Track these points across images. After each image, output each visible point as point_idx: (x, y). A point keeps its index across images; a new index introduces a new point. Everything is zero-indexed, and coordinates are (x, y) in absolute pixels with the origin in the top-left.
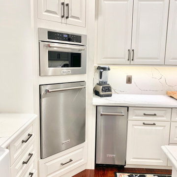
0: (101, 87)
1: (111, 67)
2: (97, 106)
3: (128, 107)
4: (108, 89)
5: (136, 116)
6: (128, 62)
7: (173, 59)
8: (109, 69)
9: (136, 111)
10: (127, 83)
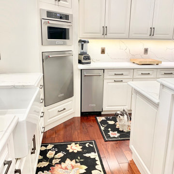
0: (83, 56)
1: (89, 40)
2: (81, 70)
3: (104, 70)
4: (88, 58)
5: (110, 75)
6: (103, 36)
7: (135, 34)
8: (88, 42)
9: (110, 72)
10: (102, 53)
